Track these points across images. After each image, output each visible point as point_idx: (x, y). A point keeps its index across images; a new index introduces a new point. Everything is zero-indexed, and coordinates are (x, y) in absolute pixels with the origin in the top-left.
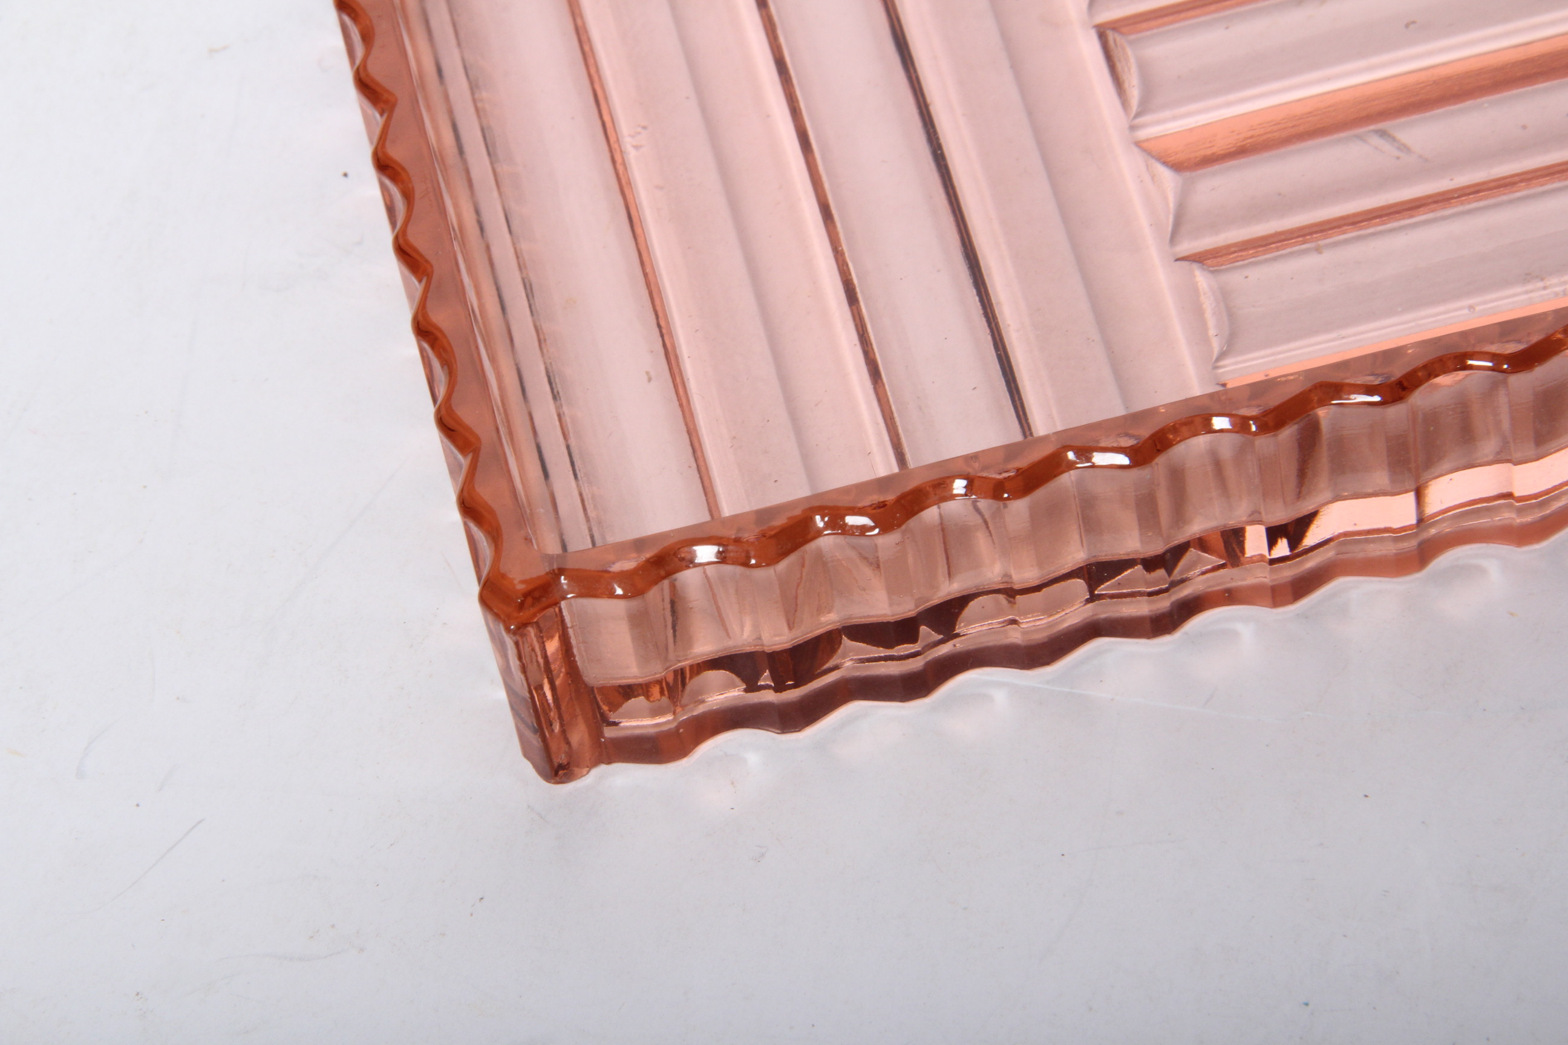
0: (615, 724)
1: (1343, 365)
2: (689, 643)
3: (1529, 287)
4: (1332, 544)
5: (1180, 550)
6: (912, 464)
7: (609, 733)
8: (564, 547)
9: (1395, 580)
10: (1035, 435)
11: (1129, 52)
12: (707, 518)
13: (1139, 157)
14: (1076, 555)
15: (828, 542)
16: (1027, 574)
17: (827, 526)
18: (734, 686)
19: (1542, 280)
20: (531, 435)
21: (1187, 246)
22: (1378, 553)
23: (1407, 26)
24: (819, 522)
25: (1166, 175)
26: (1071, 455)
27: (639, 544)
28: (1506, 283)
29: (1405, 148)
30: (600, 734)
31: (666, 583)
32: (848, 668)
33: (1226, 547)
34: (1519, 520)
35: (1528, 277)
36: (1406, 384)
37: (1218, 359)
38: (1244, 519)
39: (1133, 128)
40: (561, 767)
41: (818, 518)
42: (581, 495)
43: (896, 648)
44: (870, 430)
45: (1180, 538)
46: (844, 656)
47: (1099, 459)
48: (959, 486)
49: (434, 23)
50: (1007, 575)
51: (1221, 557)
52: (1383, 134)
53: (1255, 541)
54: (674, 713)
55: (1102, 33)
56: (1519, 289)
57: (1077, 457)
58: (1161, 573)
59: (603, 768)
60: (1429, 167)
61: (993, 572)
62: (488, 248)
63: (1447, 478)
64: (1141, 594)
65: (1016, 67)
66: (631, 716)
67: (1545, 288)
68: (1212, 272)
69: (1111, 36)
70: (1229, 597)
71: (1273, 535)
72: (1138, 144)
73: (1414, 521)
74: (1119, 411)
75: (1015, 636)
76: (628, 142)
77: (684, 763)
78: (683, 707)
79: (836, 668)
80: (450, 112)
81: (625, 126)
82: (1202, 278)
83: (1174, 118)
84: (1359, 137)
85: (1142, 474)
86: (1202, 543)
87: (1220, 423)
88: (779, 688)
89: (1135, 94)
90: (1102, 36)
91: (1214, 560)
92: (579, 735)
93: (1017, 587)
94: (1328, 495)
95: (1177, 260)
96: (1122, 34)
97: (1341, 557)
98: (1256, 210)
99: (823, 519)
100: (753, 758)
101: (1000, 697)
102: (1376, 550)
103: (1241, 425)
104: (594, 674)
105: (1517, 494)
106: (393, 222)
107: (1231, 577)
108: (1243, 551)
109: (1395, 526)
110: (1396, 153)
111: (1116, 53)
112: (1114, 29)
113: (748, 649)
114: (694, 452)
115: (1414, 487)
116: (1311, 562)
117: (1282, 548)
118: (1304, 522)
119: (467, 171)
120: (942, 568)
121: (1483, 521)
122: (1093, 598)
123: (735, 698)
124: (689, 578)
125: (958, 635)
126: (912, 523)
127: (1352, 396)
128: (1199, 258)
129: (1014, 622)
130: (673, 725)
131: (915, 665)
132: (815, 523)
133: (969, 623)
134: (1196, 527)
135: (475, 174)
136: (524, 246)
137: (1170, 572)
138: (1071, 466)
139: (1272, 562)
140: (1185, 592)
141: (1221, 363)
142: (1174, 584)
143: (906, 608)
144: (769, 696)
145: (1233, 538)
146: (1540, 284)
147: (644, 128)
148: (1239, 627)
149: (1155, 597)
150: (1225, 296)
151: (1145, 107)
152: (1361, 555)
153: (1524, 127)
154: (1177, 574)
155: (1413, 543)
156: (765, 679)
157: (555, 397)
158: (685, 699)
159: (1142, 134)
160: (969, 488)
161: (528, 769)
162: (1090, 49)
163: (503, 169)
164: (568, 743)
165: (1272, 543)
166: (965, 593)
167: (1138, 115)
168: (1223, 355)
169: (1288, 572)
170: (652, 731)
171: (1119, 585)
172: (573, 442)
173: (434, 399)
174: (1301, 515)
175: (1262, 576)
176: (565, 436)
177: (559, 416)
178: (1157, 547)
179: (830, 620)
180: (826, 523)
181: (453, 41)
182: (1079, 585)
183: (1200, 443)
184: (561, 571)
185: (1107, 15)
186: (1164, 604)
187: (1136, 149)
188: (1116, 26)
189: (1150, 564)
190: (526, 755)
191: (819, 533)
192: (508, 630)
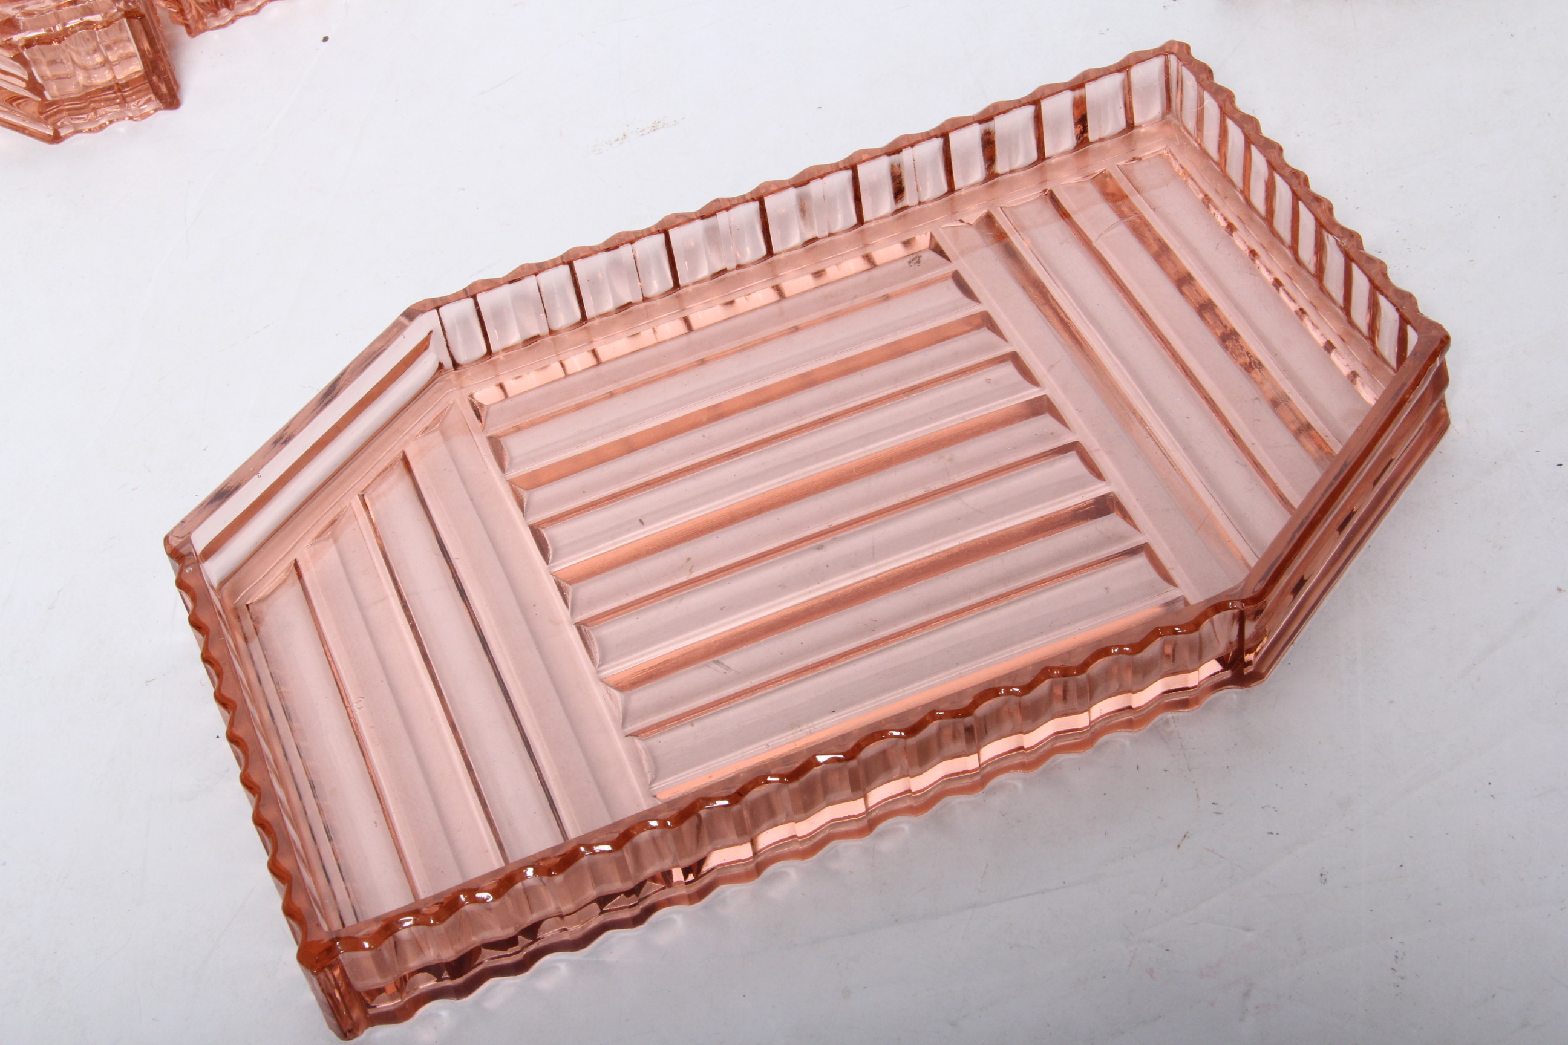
0: (374, 1007)
1: (710, 787)
2: (405, 961)
3: (793, 731)
4: (715, 870)
5: (641, 885)
6: (511, 861)
7: (371, 1011)
8: (343, 925)
9: (747, 884)
10: (570, 839)
11: (592, 635)
12: (412, 900)
13: (602, 686)
14: (592, 893)
15: (469, 907)
16: (567, 907)
17: (467, 900)
18: (431, 979)
19: (799, 727)
20: (319, 860)
21: (630, 729)
22: (737, 872)
23: (722, 609)
24: (462, 898)
25: (616, 694)
26: (582, 849)
27: (377, 920)
28: (783, 730)
29: (727, 668)
30: (366, 1013)
31: (391, 938)
32: (487, 963)
33: (665, 880)
34: (801, 847)
35: (792, 726)
36: (742, 793)
37: (650, 784)
38: (671, 865)
39: (598, 672)
40: (350, 1031)
41: (462, 896)
42: (347, 889)
43: (509, 949)
44: (486, 838)
45: (642, 878)
46: (484, 957)
47: (597, 849)
48: (530, 872)
49: (255, 657)
50: (558, 908)
51: (662, 883)
52: (717, 662)
53: (677, 875)
54: (401, 998)
55: (579, 627)
56: (789, 733)
57: (586, 850)
58: (634, 896)
59: (370, 1029)
60: (740, 676)
61: (551, 908)
62: (291, 769)
63: (765, 832)
64: (625, 907)
65: (539, 646)
66: (383, 1002)
67: (801, 731)
68: (643, 740)
69: (583, 627)
70: (669, 902)
71: (686, 871)
72: (602, 680)
73: (751, 855)
74: (608, 822)
75: (566, 936)
76: (355, 706)
77: (411, 1021)
78: (408, 993)
79: (482, 963)
80: (267, 700)
81: (353, 698)
82: (638, 743)
83: (618, 665)
84: (707, 665)
85: (618, 854)
86: (654, 879)
87: (654, 823)
88: (453, 978)
89: (597, 656)
90: (579, 629)
91: (660, 886)
92: (356, 1013)
93: (564, 914)
94: (709, 848)
95: (626, 736)
96: (587, 626)
97: (719, 876)
98: (661, 707)
99: (464, 897)
100: (444, 1014)
101: (563, 967)
102: (736, 871)
103: (663, 824)
104: (360, 985)
105: (799, 835)
106: (240, 765)
107: (669, 893)
108: (673, 881)
109: (743, 858)
110: (723, 670)
111: (587, 637)
112: (584, 624)
113: (436, 962)
114: (401, 860)
115: (749, 840)
116: (706, 880)
117: (691, 877)
118: (701, 862)
119: (277, 730)
120: (527, 910)
121: (786, 850)
122: (602, 912)
123: (434, 985)
124: (403, 934)
125: (539, 939)
126: (511, 891)
127: (717, 802)
128: (636, 734)
129: (565, 930)
130: (402, 1003)
131: (520, 957)
132: (461, 900)
133: (544, 932)
134: (649, 871)
135: (281, 731)
136: (309, 764)
137: (638, 895)
138: (583, 854)
139: (687, 883)
140: (648, 902)
141: (652, 786)
142: (641, 900)
143: (510, 932)
144: (448, 983)
145: (666, 877)
146: (799, 729)
147: (363, 698)
148: (675, 916)
149: (632, 908)
150: (650, 751)
151: (603, 661)
152: (728, 874)
153: (782, 654)
154: (642, 895)
155: (753, 865)
156: (445, 975)
157: (330, 840)
158: (407, 989)
159: (603, 674)
160: (535, 873)
161: (333, 1035)
162: (573, 635)
163: (295, 725)
164: (351, 1018)
165: (686, 877)
166: (540, 919)
167: (600, 666)
168: (653, 781)
169: (694, 888)
170: (392, 1008)
171: (615, 904)
172: (341, 861)
173: (268, 853)
174: (700, 858)
175: (683, 891)
176: (337, 859)
177: (333, 849)
178: (630, 885)
179: (476, 940)
180: (466, 898)
181: (265, 665)
182: (595, 905)
183: (645, 835)
184: (338, 939)
185: (579, 618)
186: (636, 911)
187: (600, 683)
188: (585, 623)
189: (628, 893)
190: (331, 1028)
191: (463, 904)
192: (313, 973)
